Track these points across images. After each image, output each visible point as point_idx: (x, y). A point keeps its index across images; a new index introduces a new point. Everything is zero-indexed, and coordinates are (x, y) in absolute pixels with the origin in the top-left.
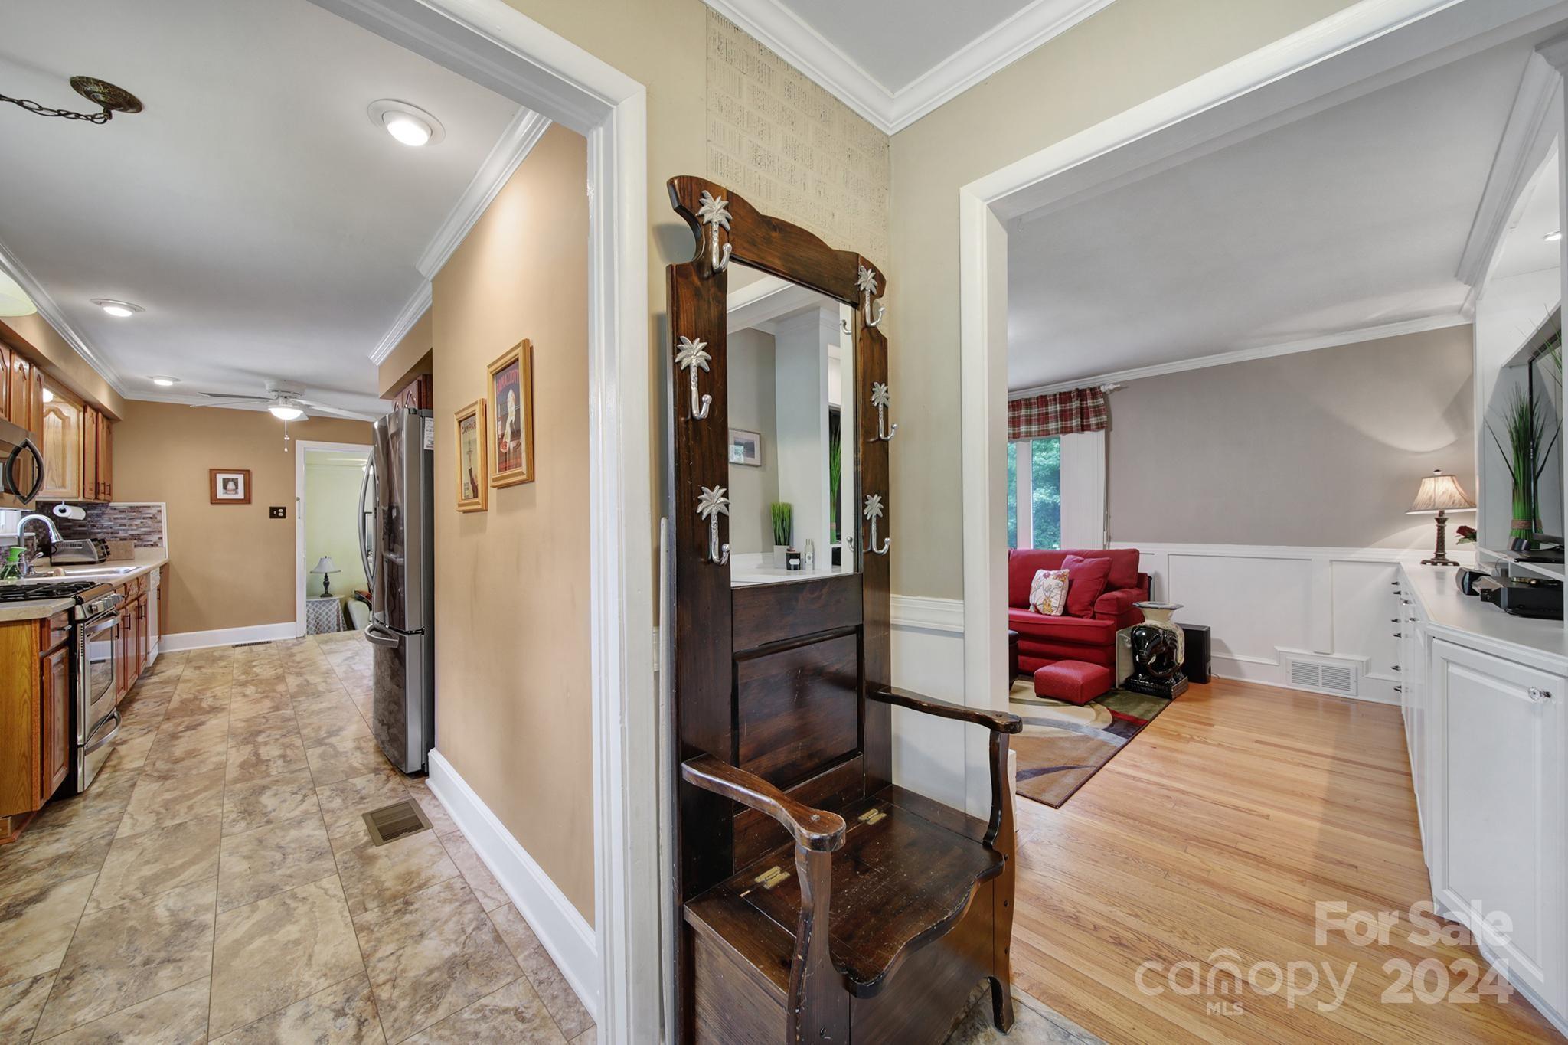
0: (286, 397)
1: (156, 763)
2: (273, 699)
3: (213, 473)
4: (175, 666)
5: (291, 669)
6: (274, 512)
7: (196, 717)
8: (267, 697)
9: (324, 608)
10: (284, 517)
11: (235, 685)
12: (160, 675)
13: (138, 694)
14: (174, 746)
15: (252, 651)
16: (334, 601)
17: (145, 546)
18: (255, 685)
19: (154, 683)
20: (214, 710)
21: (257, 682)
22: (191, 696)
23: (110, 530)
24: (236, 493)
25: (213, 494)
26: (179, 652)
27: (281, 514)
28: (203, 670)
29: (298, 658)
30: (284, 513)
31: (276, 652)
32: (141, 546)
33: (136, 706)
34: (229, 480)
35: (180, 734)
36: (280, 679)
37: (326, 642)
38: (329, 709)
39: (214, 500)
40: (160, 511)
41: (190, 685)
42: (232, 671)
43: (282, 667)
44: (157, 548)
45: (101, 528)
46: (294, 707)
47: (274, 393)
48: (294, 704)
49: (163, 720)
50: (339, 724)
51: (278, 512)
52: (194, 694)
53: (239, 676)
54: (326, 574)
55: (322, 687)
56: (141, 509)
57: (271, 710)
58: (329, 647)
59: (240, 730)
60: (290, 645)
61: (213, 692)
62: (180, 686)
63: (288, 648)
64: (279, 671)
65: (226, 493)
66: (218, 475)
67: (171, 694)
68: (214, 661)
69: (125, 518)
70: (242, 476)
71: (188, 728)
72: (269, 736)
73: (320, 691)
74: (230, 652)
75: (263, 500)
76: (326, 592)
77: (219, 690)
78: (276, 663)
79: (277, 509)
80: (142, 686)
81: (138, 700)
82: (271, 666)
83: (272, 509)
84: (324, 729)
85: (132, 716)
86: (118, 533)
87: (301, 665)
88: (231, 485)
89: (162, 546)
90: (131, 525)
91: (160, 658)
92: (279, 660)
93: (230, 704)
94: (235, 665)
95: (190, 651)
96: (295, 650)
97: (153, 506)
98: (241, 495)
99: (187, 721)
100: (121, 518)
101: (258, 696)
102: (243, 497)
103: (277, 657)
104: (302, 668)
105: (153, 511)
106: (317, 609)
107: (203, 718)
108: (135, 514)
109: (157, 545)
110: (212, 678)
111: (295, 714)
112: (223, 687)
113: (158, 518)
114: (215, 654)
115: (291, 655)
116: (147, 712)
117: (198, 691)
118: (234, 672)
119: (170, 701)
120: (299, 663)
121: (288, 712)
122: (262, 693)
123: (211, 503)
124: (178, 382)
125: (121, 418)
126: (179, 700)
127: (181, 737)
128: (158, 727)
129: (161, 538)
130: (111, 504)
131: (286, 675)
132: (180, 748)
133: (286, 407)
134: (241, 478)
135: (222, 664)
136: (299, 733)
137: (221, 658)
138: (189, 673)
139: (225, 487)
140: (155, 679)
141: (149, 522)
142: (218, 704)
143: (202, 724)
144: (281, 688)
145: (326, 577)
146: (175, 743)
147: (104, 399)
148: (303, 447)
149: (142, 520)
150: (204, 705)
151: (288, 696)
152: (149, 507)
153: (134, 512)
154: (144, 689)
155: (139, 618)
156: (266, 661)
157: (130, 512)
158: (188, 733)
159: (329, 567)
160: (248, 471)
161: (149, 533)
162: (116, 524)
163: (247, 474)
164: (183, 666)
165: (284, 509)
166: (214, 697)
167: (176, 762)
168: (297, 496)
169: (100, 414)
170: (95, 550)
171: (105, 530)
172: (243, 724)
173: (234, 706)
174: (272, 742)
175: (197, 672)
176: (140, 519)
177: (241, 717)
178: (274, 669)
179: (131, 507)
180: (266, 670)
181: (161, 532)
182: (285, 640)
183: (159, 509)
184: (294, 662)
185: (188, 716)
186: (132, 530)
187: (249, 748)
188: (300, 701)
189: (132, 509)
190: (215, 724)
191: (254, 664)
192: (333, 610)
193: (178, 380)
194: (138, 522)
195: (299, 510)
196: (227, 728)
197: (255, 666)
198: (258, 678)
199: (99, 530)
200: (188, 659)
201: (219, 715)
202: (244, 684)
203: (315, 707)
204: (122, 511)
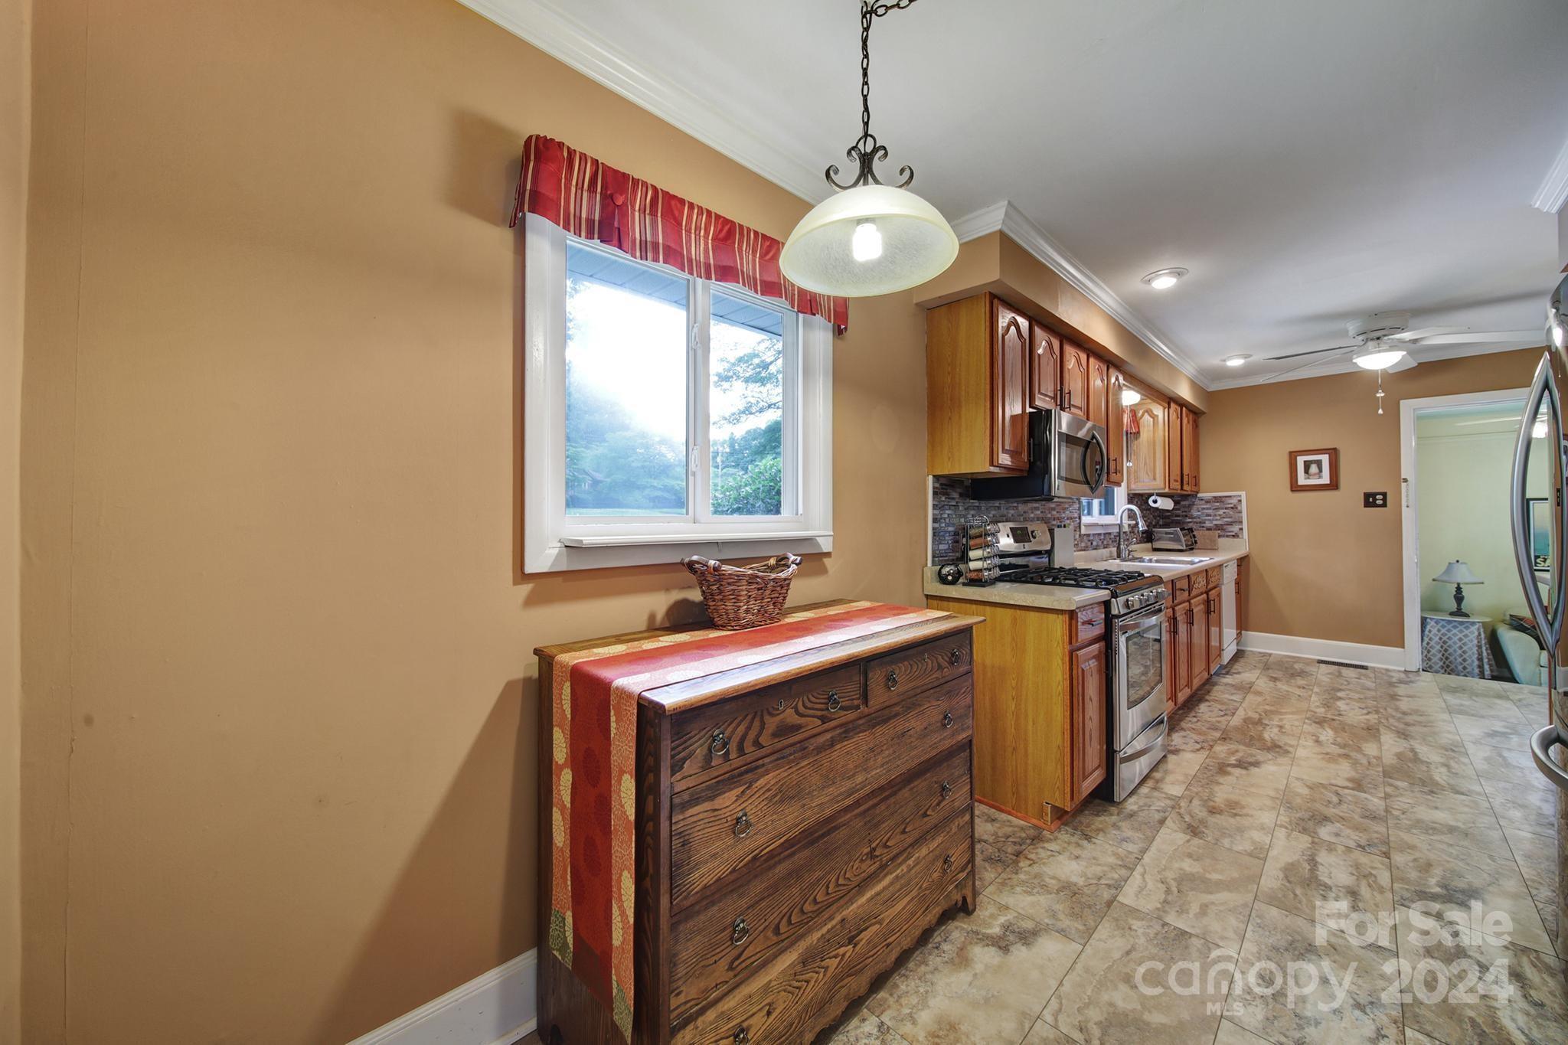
0: (1378, 338)
1: (1193, 801)
2: (1355, 763)
3: (1293, 456)
4: (1250, 670)
5: (1391, 720)
6: (1370, 500)
7: (1253, 751)
8: (1347, 756)
9: (1454, 631)
10: (1384, 505)
11: (1308, 719)
12: (1235, 675)
13: (1209, 692)
14: (1218, 783)
15: (1340, 675)
16: (1473, 623)
17: (1227, 536)
18: (1334, 729)
19: (1226, 684)
20: (1275, 748)
21: (1341, 728)
22: (1256, 716)
23: (1198, 520)
24: (1320, 477)
25: (1294, 481)
26: (1260, 653)
27: (1379, 502)
28: (1278, 683)
29: (1404, 705)
30: (1385, 499)
31: (1372, 685)
32: (1224, 536)
33: (1203, 707)
34: (1311, 462)
35: (1229, 769)
36: (1372, 732)
37: (1454, 691)
38: (1452, 830)
39: (1295, 487)
40: (1240, 501)
41: (1260, 699)
42: (1311, 696)
43: (1377, 712)
44: (1238, 539)
45: (1192, 518)
46: (1387, 796)
47: (1361, 338)
48: (1389, 790)
49: (1219, 739)
50: (1469, 878)
51: (1375, 500)
52: (1260, 715)
53: (1318, 707)
54: (1459, 584)
55: (1440, 775)
56: (1223, 499)
57: (1350, 785)
58: (1458, 702)
59: (1299, 800)
60: (1394, 680)
61: (1281, 720)
62: (1250, 697)
63: (1391, 684)
64: (1373, 718)
65: (1309, 478)
66: (1298, 458)
67: (1238, 705)
68: (1293, 675)
69: (1210, 509)
70: (1327, 456)
71: (1241, 764)
72: (1337, 835)
73: (1437, 784)
74: (1313, 669)
75: (1355, 484)
76: (1459, 609)
77: (1290, 720)
78: (1371, 703)
79: (1374, 495)
80: (1215, 684)
81: (1207, 700)
82: (1363, 706)
83: (1367, 496)
84: (1438, 872)
85: (1195, 720)
86: (1205, 523)
87: (1409, 719)
88: (1314, 469)
89: (1243, 538)
90: (1215, 515)
91: (1239, 655)
92: (1375, 699)
93: (1296, 747)
94: (1316, 689)
95: (1270, 655)
96: (1401, 690)
97: (1234, 496)
98: (1325, 479)
99: (1242, 751)
100: (1207, 509)
101: (1336, 750)
102: (1328, 482)
103: (1373, 693)
104: (1407, 724)
105: (1234, 501)
106: (1443, 631)
107: (1261, 756)
108: (1218, 504)
109: (1238, 536)
110: (1282, 699)
111: (1387, 811)
112: (1295, 717)
113: (1239, 508)
114: (1296, 666)
115: (1394, 697)
116: (1209, 719)
117: (1266, 712)
118: (1312, 699)
119: (1234, 714)
120: (1404, 713)
121: (1376, 802)
122: (1341, 748)
123: (1292, 491)
124: (1249, 359)
125: (1203, 409)
126: (1243, 717)
127: (1229, 774)
128: (1212, 746)
129: (1241, 529)
130: (1199, 495)
131: (1382, 730)
132: (1223, 792)
133: (1379, 352)
134: (1325, 459)
135: (1300, 681)
136: (1387, 855)
137: (1302, 674)
138: (1263, 684)
139: (1307, 471)
140: (1228, 680)
141: (1231, 513)
142: (1283, 740)
143: (1256, 764)
144: (1370, 749)
145: (1459, 589)
146: (1221, 780)
147: (1185, 392)
148: (1409, 408)
149: (1225, 511)
150: (1266, 736)
151: (1381, 769)
152: (1230, 497)
153: (1218, 502)
154: (1216, 688)
155: (1208, 612)
156: (1356, 696)
157: (1215, 502)
158: (1237, 771)
159: (1462, 575)
160: (1335, 449)
161: (1230, 524)
162: (1203, 513)
163: (1334, 453)
164: (1259, 671)
165: (1384, 495)
166: (1281, 727)
167: (1213, 811)
168: (1403, 477)
169: (1184, 408)
170: (1183, 539)
171: (1195, 520)
172: (1305, 791)
173: (1301, 753)
174: (1340, 849)
175: (1271, 684)
176: (1222, 509)
177: (1305, 777)
178: (1365, 711)
179: (1215, 497)
180: (1354, 709)
181: (1241, 522)
182: (1387, 670)
183: (1239, 498)
184: (1397, 709)
185: (1245, 745)
186: (1216, 520)
187: (1304, 841)
188: (1396, 788)
189: (1217, 499)
190: (1272, 773)
191: (1339, 694)
192: (1469, 640)
193: (1250, 356)
194: (1221, 512)
195: (1407, 496)
196: (1282, 787)
197: (1340, 698)
198: (1341, 718)
199: (1190, 520)
200: (1268, 665)
201: (1280, 760)
202: (1321, 722)
203: (1425, 814)
204: (1208, 502)
